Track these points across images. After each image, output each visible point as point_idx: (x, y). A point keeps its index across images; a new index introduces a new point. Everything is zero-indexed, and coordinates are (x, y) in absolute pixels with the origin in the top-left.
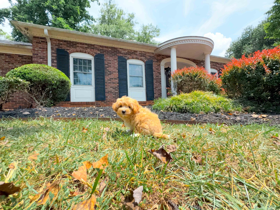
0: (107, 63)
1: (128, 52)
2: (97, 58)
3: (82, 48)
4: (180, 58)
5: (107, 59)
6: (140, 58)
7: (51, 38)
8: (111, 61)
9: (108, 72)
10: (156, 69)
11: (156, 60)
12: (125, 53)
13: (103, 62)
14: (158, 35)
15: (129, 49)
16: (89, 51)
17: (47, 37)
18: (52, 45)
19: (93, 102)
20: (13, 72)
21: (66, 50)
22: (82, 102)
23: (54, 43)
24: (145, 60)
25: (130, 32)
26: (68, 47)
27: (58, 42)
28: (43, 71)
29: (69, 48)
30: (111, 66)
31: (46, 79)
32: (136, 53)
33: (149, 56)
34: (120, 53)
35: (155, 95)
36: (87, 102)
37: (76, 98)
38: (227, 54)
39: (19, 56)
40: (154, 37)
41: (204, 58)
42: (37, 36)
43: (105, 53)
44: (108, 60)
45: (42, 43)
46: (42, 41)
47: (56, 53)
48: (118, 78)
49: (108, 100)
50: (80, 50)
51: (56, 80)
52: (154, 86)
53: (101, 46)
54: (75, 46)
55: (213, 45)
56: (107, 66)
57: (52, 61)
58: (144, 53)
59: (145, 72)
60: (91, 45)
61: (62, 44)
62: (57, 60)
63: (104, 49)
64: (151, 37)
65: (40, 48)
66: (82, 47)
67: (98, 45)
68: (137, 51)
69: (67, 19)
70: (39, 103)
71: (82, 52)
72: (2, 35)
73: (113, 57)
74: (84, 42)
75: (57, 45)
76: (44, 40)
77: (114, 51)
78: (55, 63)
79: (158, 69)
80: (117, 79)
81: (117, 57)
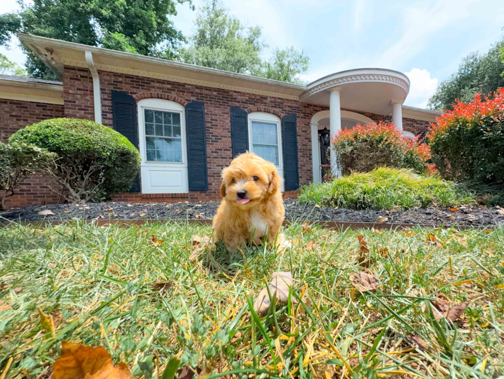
0: (210, 120)
1: (249, 98)
2: (190, 109)
3: (161, 90)
4: (347, 110)
5: (210, 111)
6: (272, 110)
7: (100, 71)
8: (216, 115)
9: (212, 136)
10: (303, 131)
11: (302, 115)
12: (244, 100)
13: (203, 117)
14: (305, 69)
15: (251, 92)
16: (175, 96)
17: (92, 67)
18: (101, 83)
19: (184, 194)
20: (22, 135)
21: (129, 94)
22: (163, 194)
23: (105, 80)
24: (282, 115)
25: (253, 64)
26: (134, 87)
27: (113, 78)
28: (83, 133)
29: (135, 90)
30: (217, 126)
31: (89, 148)
32: (265, 101)
33: (289, 107)
34: (234, 101)
35: (301, 181)
36: (172, 194)
37: (152, 186)
38: (430, 105)
39: (39, 105)
40: (299, 72)
41: (392, 112)
42: (72, 65)
43: (206, 100)
44: (211, 114)
45: (82, 79)
46: (82, 75)
47: (111, 100)
48: (232, 148)
49: (213, 189)
50: (158, 94)
51: (110, 150)
52: (299, 162)
53: (197, 87)
54: (147, 86)
55: (408, 86)
56: (209, 125)
57: (102, 115)
58: (279, 101)
59: (282, 137)
60: (179, 84)
61: (121, 82)
62: (112, 113)
63: (204, 92)
64: (293, 72)
65: (79, 89)
66: (161, 88)
67: (192, 85)
68: (267, 96)
69: (132, 37)
70: (77, 195)
71: (161, 98)
72: (7, 67)
73: (221, 108)
74: (164, 79)
75: (112, 84)
76: (85, 74)
77: (222, 97)
78: (109, 119)
79: (306, 132)
80: (230, 150)
81: (228, 110)
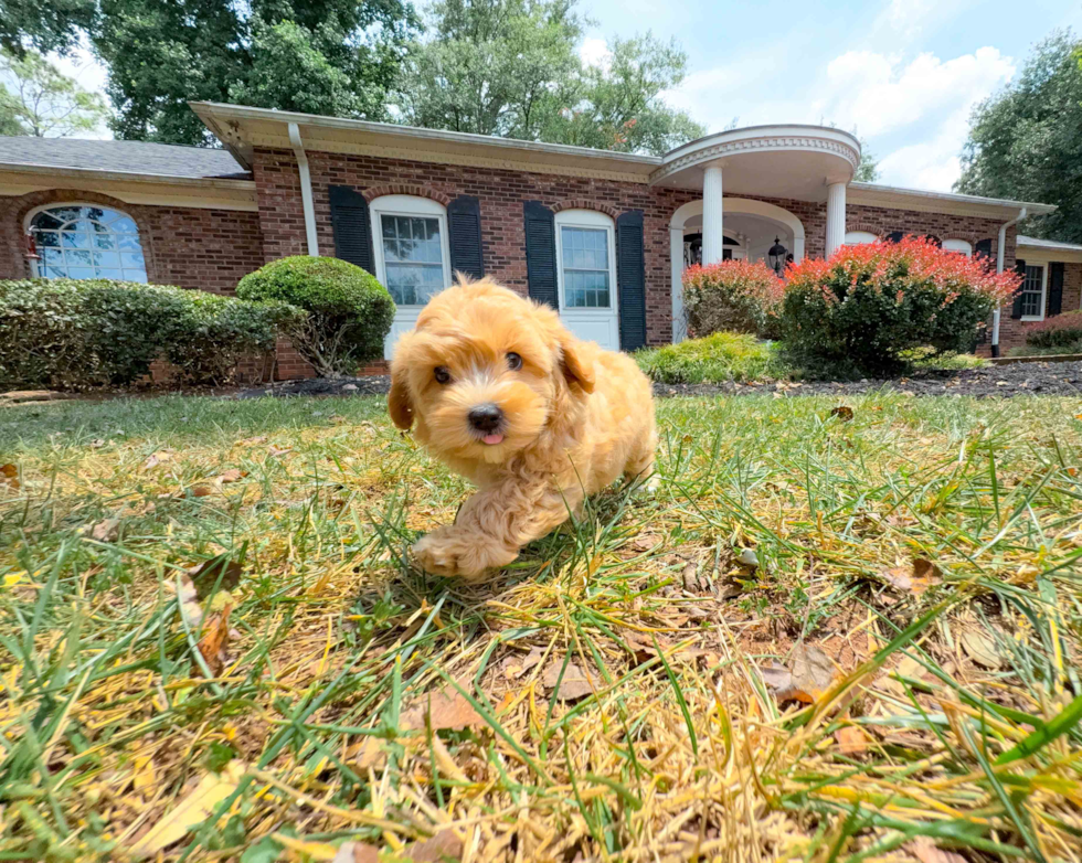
0: (489, 230)
1: (557, 184)
2: (455, 211)
3: (407, 179)
4: (743, 196)
5: (489, 213)
6: (598, 204)
7: (310, 152)
8: (500, 219)
9: (493, 258)
10: (655, 242)
11: (654, 211)
12: (548, 189)
13: (477, 225)
15: (559, 173)
16: (430, 188)
17: (299, 148)
18: (311, 174)
21: (356, 190)
23: (317, 168)
24: (617, 213)
26: (363, 177)
27: (329, 163)
29: (364, 183)
30: (502, 239)
31: (341, 300)
32: (585, 188)
33: (630, 196)
34: (530, 192)
35: (651, 335)
39: (215, 213)
42: (266, 144)
43: (481, 192)
44: (491, 219)
45: (281, 168)
46: (281, 160)
47: (329, 202)
48: (528, 278)
50: (401, 187)
52: (647, 301)
53: (466, 169)
54: (383, 174)
56: (488, 238)
57: (318, 229)
58: (612, 186)
59: (617, 254)
60: (435, 166)
61: (343, 170)
62: (331, 225)
63: (479, 177)
65: (278, 187)
66: (406, 176)
67: (457, 166)
68: (589, 179)
71: (407, 193)
73: (507, 205)
74: (410, 158)
75: (328, 174)
76: (285, 159)
77: (510, 185)
78: (328, 235)
79: (661, 243)
80: (525, 283)
81: (520, 209)
